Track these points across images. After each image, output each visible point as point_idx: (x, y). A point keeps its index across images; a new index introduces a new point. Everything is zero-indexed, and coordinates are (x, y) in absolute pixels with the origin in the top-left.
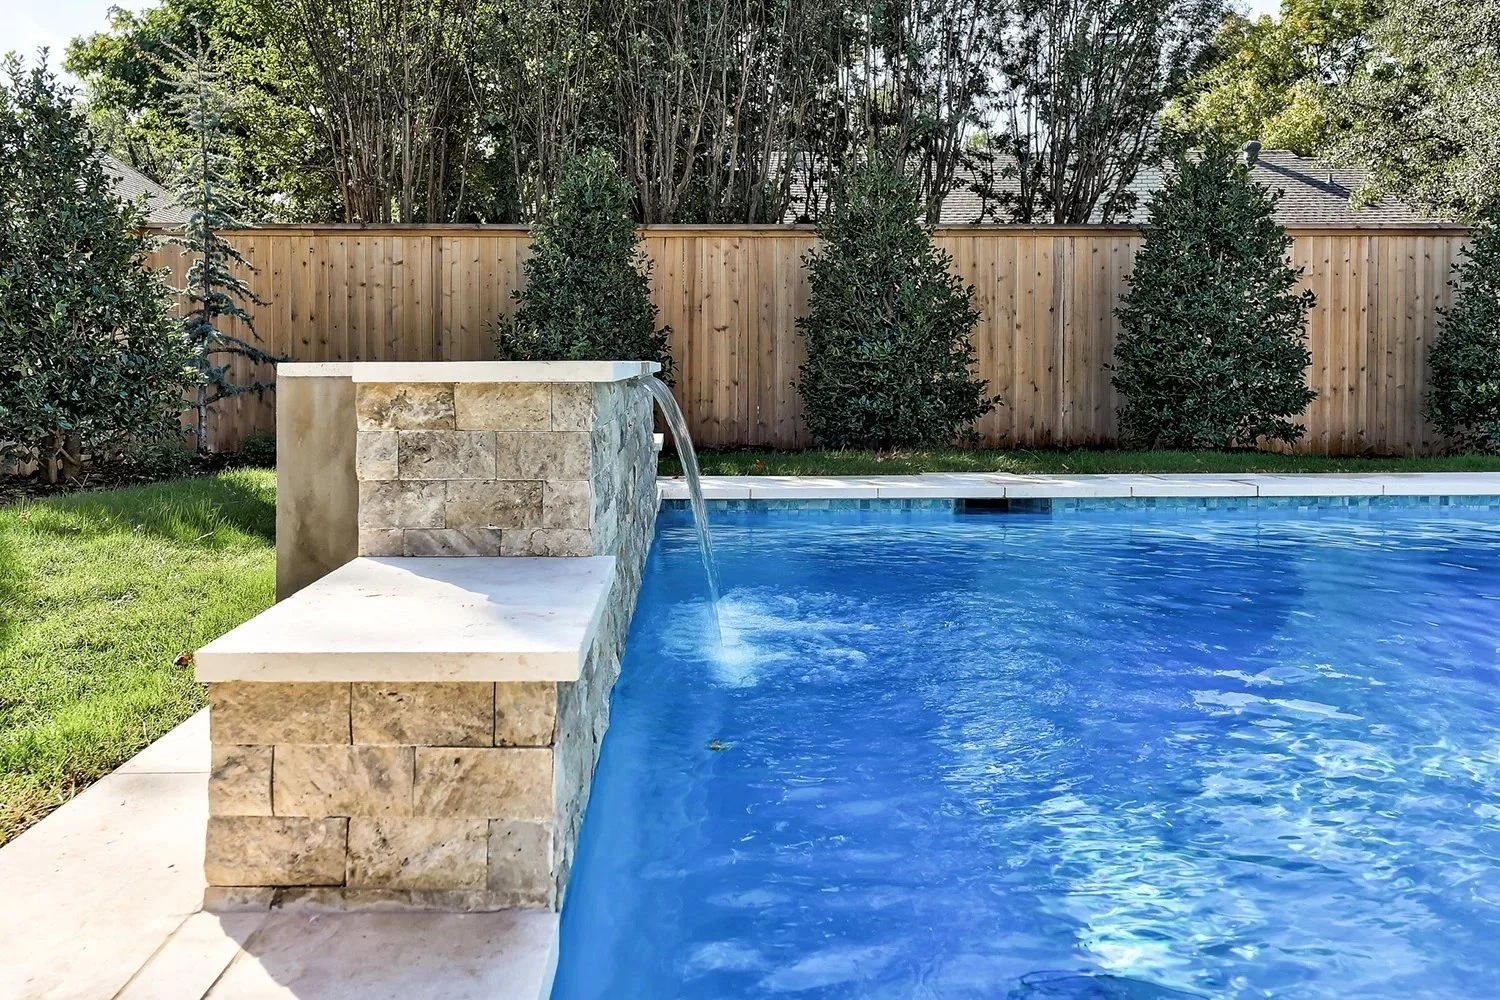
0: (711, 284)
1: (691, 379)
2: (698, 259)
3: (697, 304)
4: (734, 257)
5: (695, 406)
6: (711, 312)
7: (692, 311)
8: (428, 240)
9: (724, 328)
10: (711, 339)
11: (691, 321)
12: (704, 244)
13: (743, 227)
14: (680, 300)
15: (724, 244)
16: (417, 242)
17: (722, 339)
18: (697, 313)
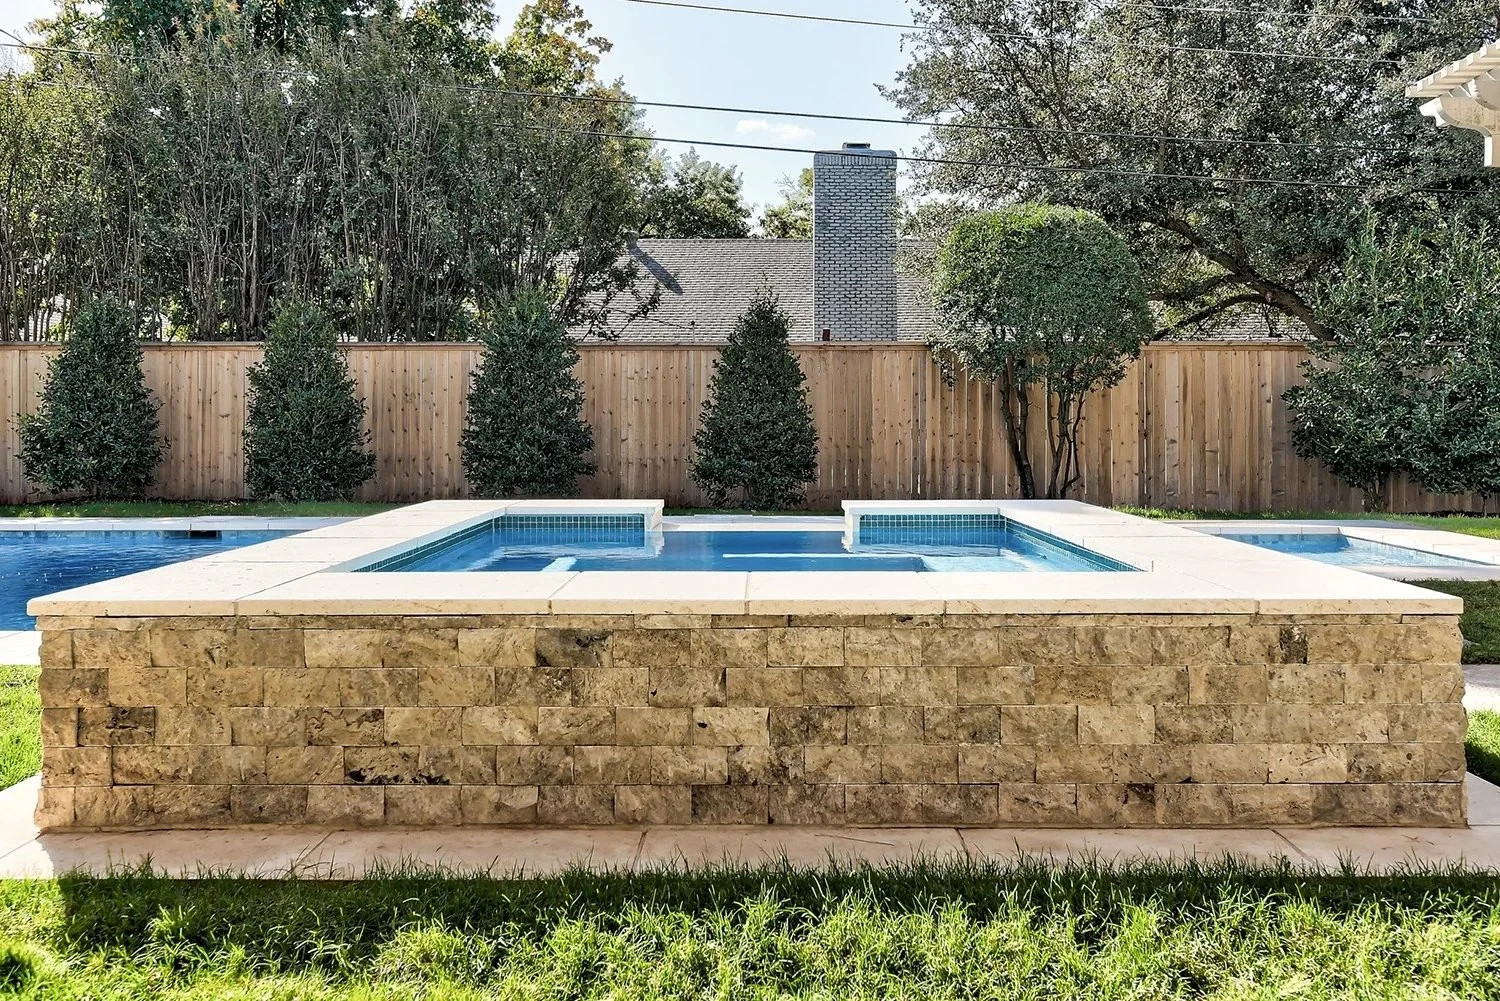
0: (217, 384)
1: (203, 452)
2: (209, 366)
3: (207, 399)
4: (233, 366)
5: (206, 471)
6: (217, 404)
7: (204, 404)
8: (17, 352)
9: (227, 416)
10: (217, 424)
11: (203, 410)
12: (212, 355)
13: (239, 343)
14: (196, 396)
15: (228, 355)
16: (9, 354)
17: (225, 423)
18: (207, 405)
